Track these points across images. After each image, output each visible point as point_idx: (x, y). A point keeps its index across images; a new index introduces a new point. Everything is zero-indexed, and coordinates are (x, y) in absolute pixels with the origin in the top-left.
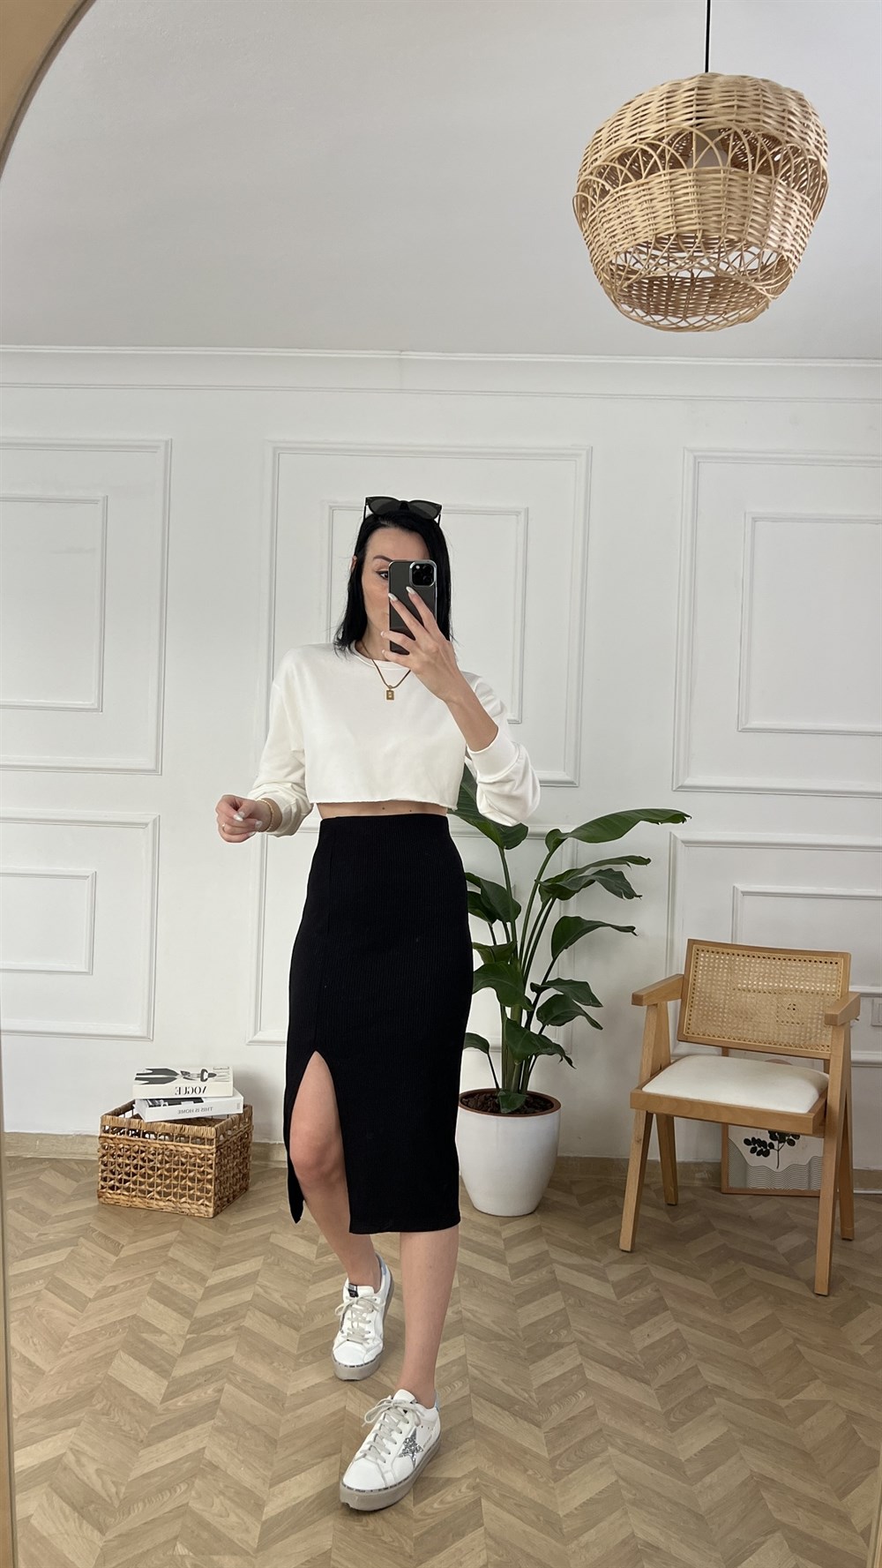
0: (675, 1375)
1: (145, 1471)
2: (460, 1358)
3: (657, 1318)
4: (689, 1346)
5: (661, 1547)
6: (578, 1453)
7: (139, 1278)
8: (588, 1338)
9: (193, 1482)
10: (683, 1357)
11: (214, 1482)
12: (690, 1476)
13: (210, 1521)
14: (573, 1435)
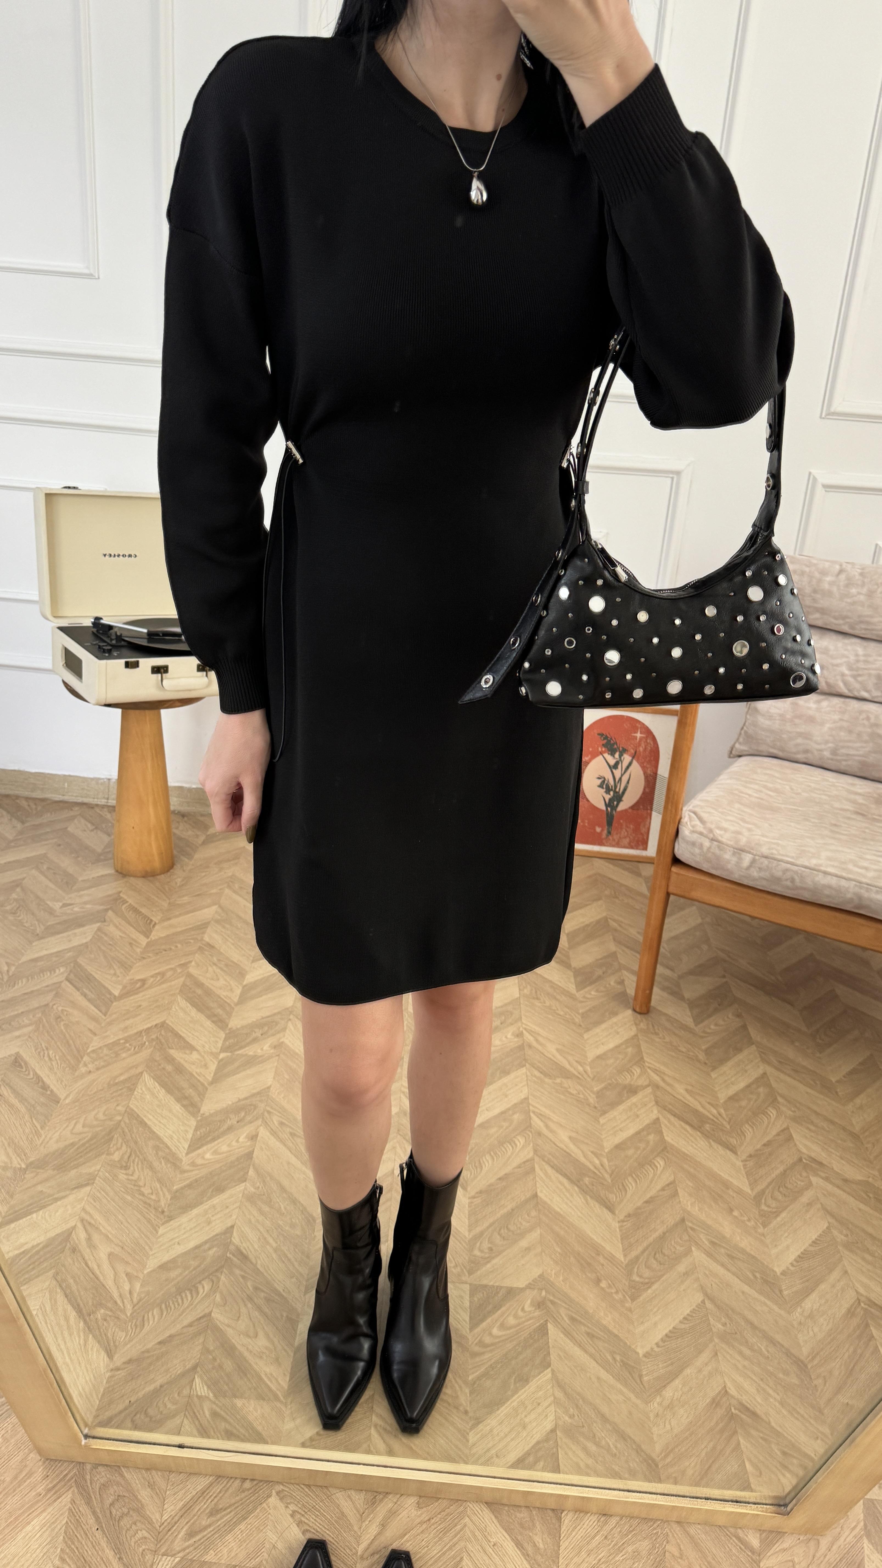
0: (765, 1141)
1: (165, 1260)
3: (740, 1056)
4: (780, 1099)
6: (657, 1255)
7: (171, 969)
8: (664, 1080)
9: (219, 1279)
10: (773, 1113)
11: (241, 1279)
12: (787, 1298)
13: (236, 1343)
14: (653, 1226)
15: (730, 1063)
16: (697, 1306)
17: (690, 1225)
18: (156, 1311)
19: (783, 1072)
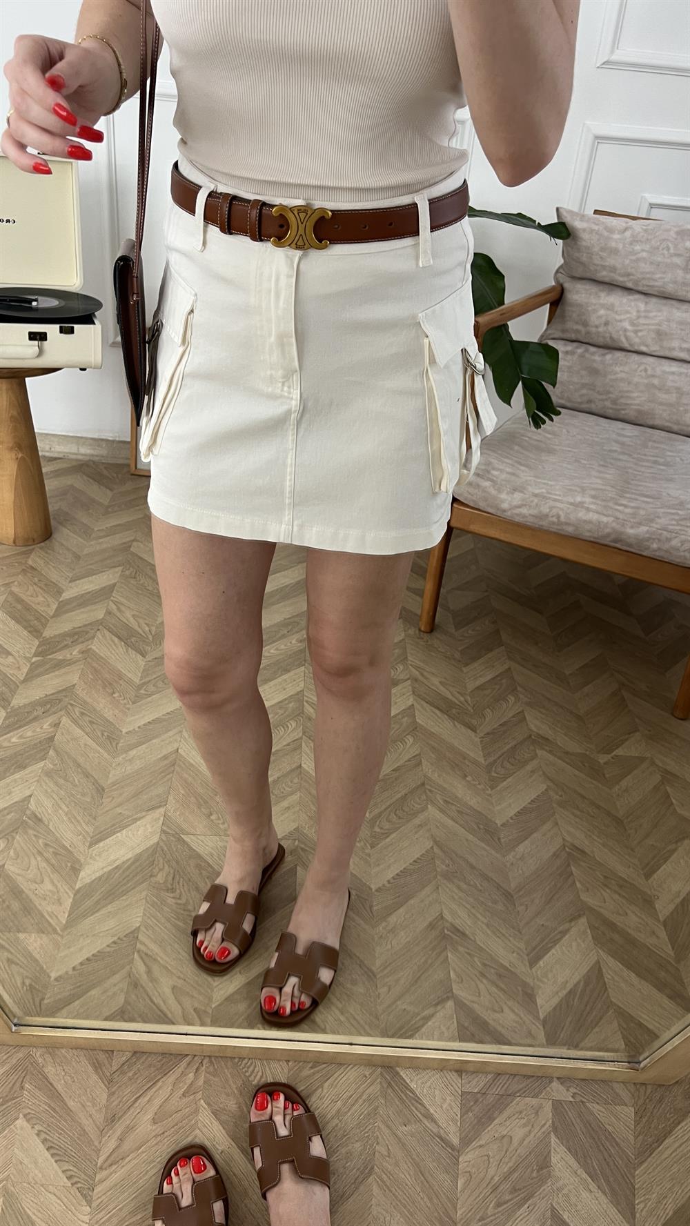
0: (502, 722)
2: (297, 694)
3: (490, 655)
4: (519, 689)
5: (467, 933)
6: (398, 811)
8: (422, 675)
9: (14, 838)
10: (511, 699)
11: (34, 839)
12: (503, 845)
13: (24, 889)
14: (397, 789)
15: (481, 661)
16: (426, 852)
17: (430, 788)
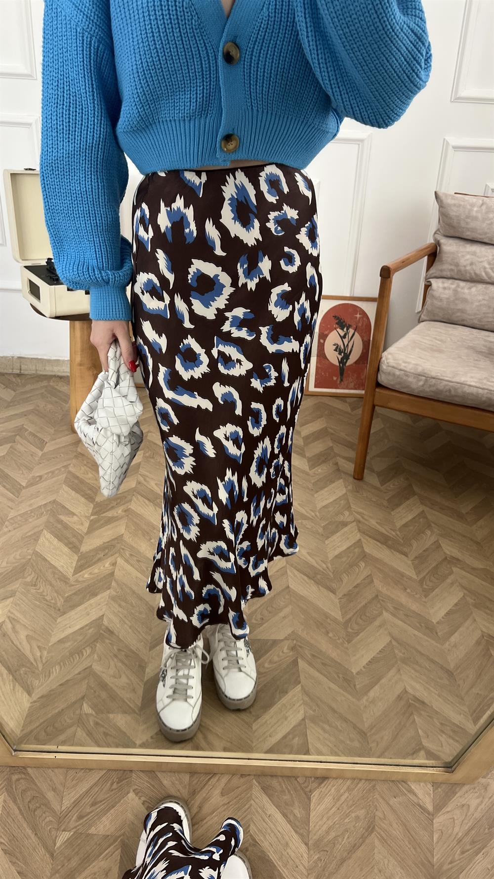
0: (424, 549)
1: (62, 637)
3: (408, 502)
4: (433, 525)
5: (426, 701)
6: (362, 617)
7: (57, 469)
8: (363, 518)
9: (96, 646)
10: (428, 533)
11: (109, 645)
12: (440, 637)
13: (108, 682)
14: (359, 601)
15: (402, 507)
16: (387, 644)
17: (382, 599)
18: (57, 667)
19: (435, 510)
